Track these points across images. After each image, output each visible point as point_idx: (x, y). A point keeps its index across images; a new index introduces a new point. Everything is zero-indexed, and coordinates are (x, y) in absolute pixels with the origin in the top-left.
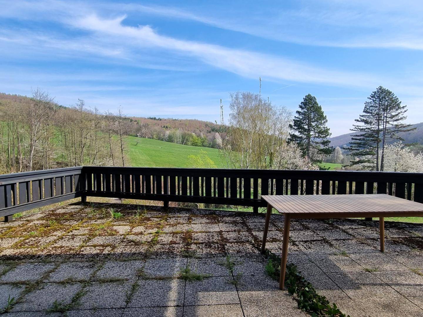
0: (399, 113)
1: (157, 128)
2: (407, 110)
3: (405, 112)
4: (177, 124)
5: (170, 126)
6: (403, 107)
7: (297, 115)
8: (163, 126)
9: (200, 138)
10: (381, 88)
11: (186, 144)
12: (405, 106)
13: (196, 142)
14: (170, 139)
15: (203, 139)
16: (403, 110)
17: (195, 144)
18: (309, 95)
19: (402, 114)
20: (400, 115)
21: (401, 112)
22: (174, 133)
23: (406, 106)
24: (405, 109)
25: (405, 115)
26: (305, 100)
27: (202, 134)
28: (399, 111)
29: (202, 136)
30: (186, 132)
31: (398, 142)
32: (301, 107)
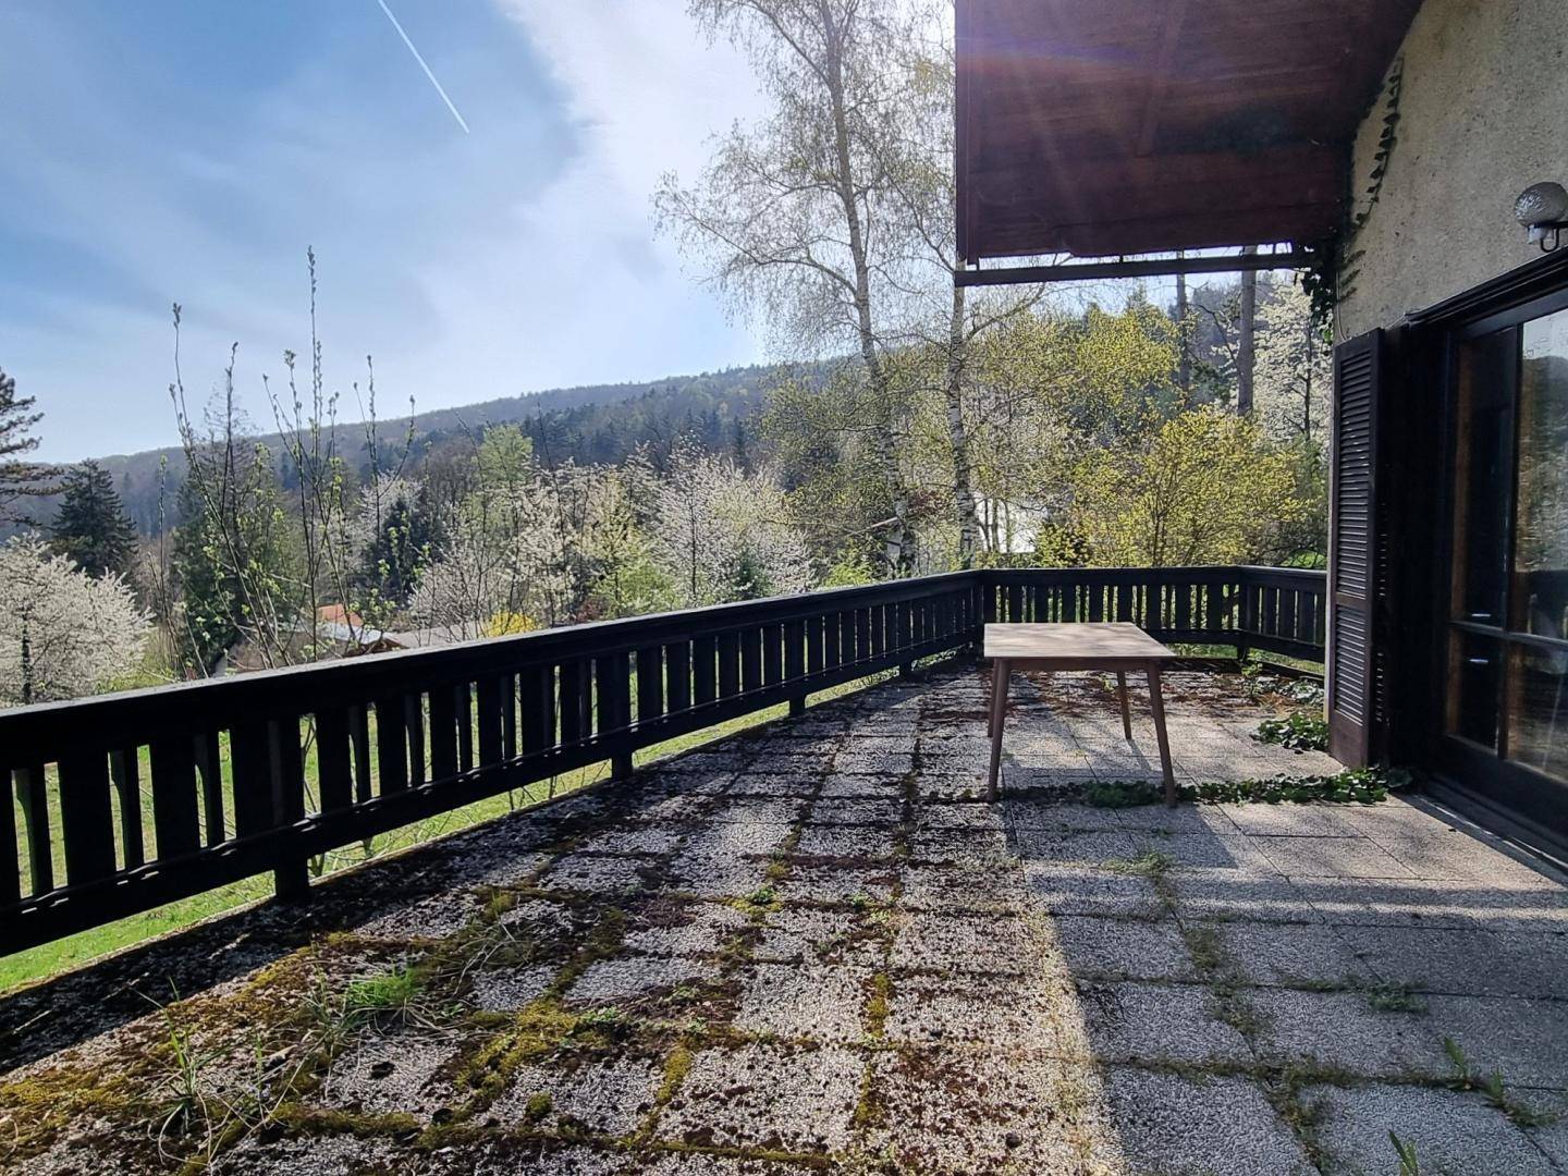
0: (12, 424)
2: (42, 415)
3: (35, 424)
6: (25, 402)
12: (29, 397)
16: (27, 415)
19: (23, 426)
20: (13, 430)
21: (20, 420)
24: (33, 410)
25: (34, 432)
31: (25, 534)
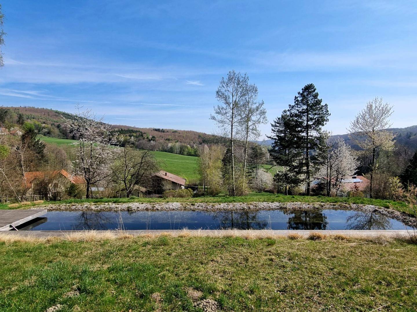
1: (162, 141)
4: (176, 136)
5: (171, 138)
8: (166, 139)
9: (194, 149)
11: (183, 154)
13: (190, 152)
14: (171, 150)
15: (195, 149)
17: (189, 154)
22: (174, 145)
27: (195, 146)
29: (195, 147)
30: (183, 144)
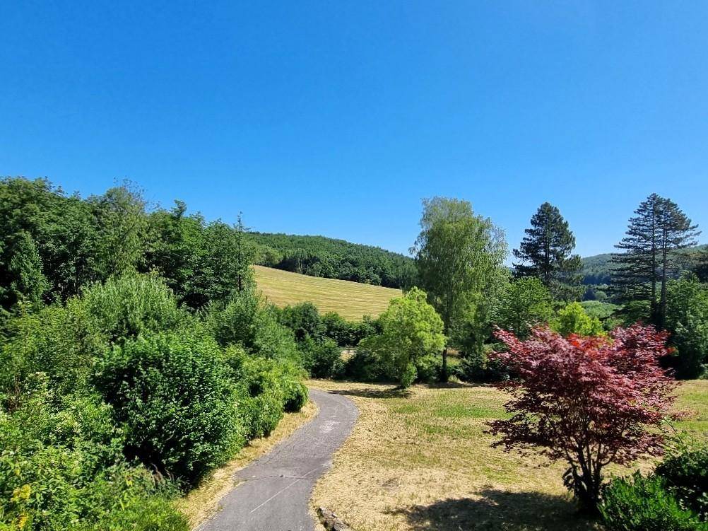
7: (527, 236)
10: (656, 197)
18: (546, 205)
23: (697, 226)
26: (540, 211)
28: (688, 233)
32: (533, 222)
